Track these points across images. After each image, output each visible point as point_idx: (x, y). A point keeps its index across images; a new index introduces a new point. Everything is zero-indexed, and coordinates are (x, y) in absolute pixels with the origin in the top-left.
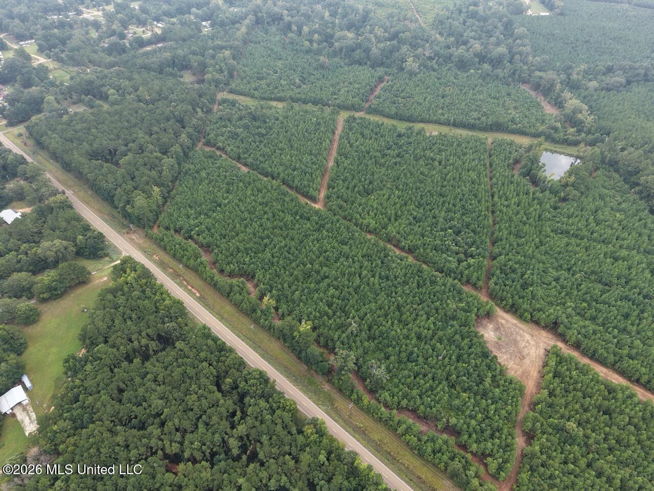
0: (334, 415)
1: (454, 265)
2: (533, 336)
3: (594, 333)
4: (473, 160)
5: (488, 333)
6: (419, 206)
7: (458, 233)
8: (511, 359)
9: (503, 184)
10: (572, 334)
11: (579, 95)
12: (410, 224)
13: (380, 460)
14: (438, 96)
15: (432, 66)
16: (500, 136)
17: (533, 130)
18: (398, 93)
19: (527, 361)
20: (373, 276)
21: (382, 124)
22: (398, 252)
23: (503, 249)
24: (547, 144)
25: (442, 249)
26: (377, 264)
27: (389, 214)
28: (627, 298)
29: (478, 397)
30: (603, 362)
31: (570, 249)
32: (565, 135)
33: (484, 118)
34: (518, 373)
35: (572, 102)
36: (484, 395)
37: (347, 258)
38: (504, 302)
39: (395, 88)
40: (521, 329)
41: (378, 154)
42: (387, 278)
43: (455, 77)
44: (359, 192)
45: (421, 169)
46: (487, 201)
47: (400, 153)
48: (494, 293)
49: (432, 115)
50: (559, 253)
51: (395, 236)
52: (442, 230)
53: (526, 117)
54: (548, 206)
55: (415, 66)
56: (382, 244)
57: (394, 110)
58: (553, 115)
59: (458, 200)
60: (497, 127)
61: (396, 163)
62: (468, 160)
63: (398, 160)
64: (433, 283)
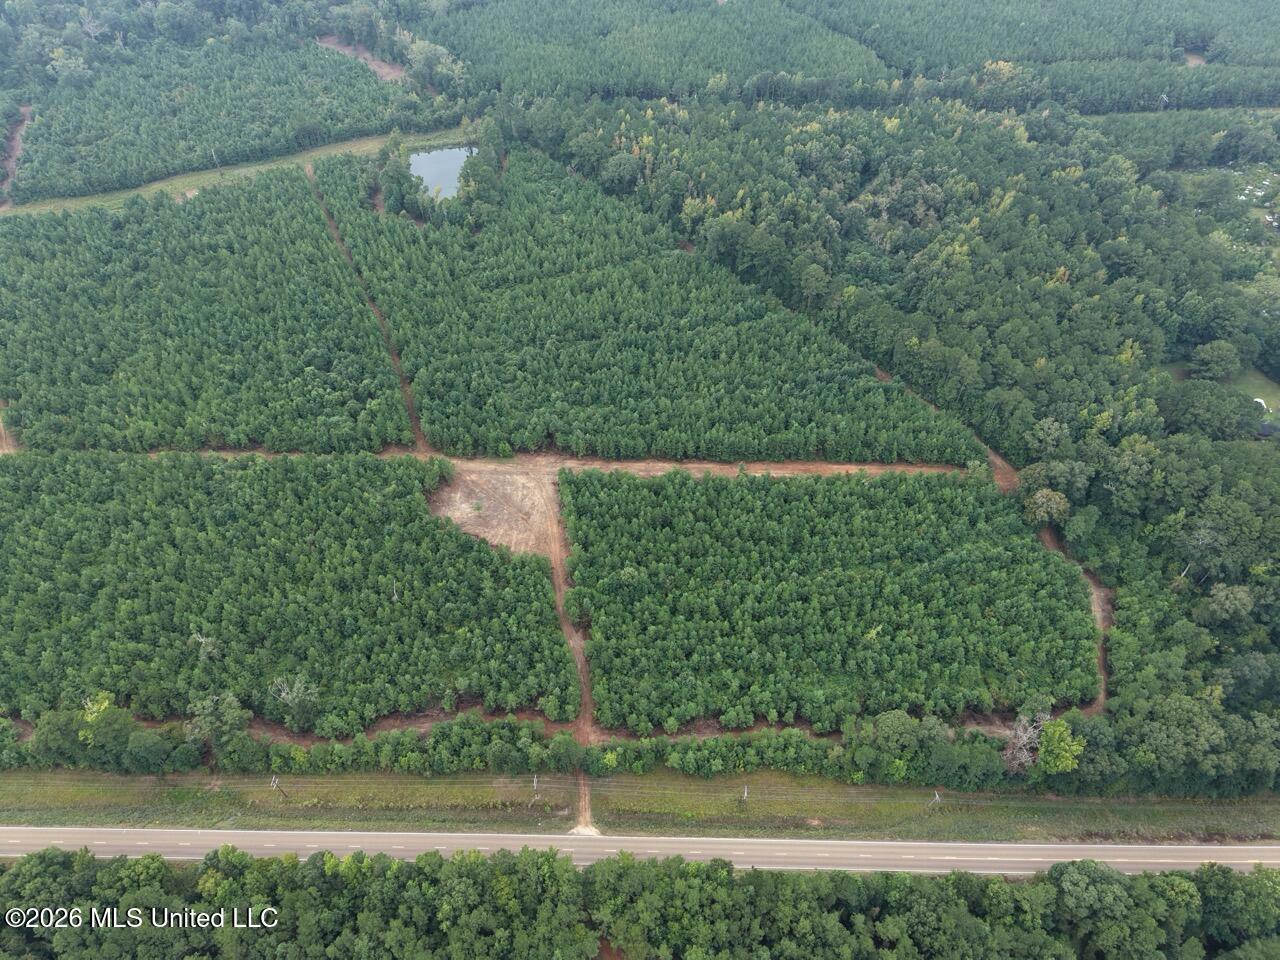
0: (255, 821)
1: (346, 428)
2: (527, 474)
3: (606, 419)
4: (293, 218)
5: (459, 510)
6: (229, 349)
7: (327, 366)
8: (511, 528)
9: (366, 242)
10: (578, 439)
11: (425, 30)
12: (228, 392)
13: (378, 830)
14: (162, 114)
15: (118, 54)
16: (322, 154)
17: (375, 123)
18: (69, 135)
19: (536, 517)
20: (203, 528)
21: (66, 216)
22: (230, 457)
23: (416, 358)
24: (412, 138)
25: (311, 409)
26: (199, 505)
27: (174, 394)
28: (626, 344)
29: (484, 620)
30: (634, 456)
31: (519, 305)
32: (434, 112)
33: (276, 130)
34: (530, 543)
35: (419, 48)
36: (492, 610)
37: (127, 523)
38: (460, 445)
39: (56, 127)
40: (505, 473)
41: (87, 282)
42: (233, 517)
43: (181, 64)
44: (85, 380)
45: (198, 276)
46: (351, 285)
47: (136, 262)
48: (438, 439)
49: (168, 158)
50: (508, 320)
51: (208, 431)
52: (295, 374)
53: (352, 100)
54: (457, 248)
55: (77, 64)
56: (187, 457)
57: (78, 177)
58: (397, 82)
59: (299, 306)
60: (308, 139)
61: (138, 286)
62: (282, 222)
63: (140, 276)
64: (323, 478)
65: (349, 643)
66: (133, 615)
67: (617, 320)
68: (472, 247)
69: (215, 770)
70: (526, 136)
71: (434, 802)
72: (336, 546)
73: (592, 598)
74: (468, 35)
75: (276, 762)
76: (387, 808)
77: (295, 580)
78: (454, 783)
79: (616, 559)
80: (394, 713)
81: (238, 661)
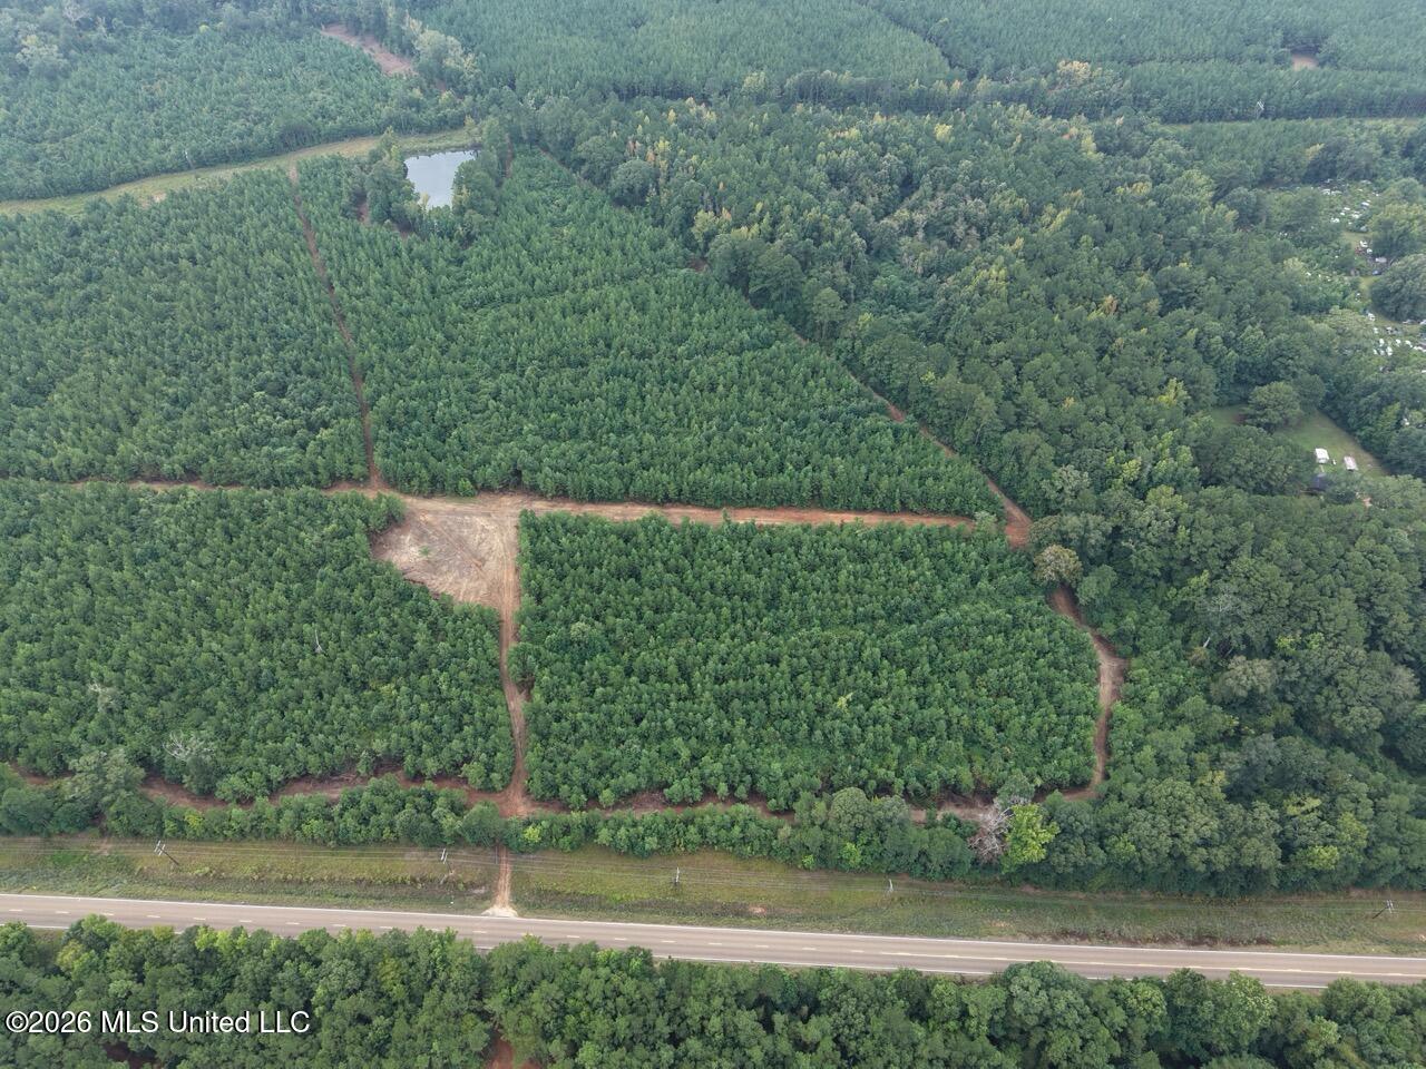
0: (141, 890)
1: (291, 461)
2: (489, 515)
4: (265, 225)
5: (406, 554)
6: (176, 370)
7: (282, 391)
8: (462, 576)
9: (342, 254)
10: (546, 477)
11: (439, 18)
12: (169, 418)
13: (274, 903)
14: (139, 108)
15: (100, 42)
16: (308, 155)
17: (371, 121)
18: (35, 131)
19: (492, 564)
20: (120, 568)
21: (21, 219)
22: (159, 488)
23: (378, 383)
24: (412, 139)
25: (256, 438)
26: (119, 541)
27: (109, 419)
29: (413, 676)
30: (609, 498)
32: (438, 110)
33: (259, 127)
34: (481, 593)
35: (428, 38)
36: (423, 666)
37: (39, 559)
38: (415, 482)
39: (21, 122)
40: (464, 514)
41: (32, 293)
43: (168, 54)
44: (17, 401)
45: (154, 289)
46: (318, 302)
47: (90, 273)
48: (391, 475)
49: (139, 158)
50: (486, 343)
51: (141, 460)
52: (244, 399)
53: (348, 97)
54: (442, 263)
55: (51, 53)
56: (113, 489)
57: (38, 178)
58: (401, 76)
59: (257, 323)
60: (294, 138)
61: (88, 298)
62: (252, 231)
63: (92, 288)
64: (258, 515)
65: (263, 698)
66: (31, 659)
67: (609, 346)
68: (460, 262)
69: (105, 833)
70: (536, 138)
71: (337, 875)
72: (262, 591)
73: (538, 655)
74: (486, 25)
75: (170, 826)
76: (285, 880)
77: (214, 627)
78: (363, 855)
79: (569, 612)
80: (305, 776)
81: (140, 715)
